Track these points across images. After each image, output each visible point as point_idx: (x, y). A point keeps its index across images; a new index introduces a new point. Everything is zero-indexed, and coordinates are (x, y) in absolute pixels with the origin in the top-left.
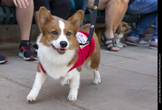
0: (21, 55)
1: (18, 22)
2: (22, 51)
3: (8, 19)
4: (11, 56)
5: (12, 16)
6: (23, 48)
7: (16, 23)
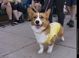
0: (10, 24)
1: (8, 14)
2: (10, 23)
3: (4, 13)
4: (7, 25)
5: (5, 12)
6: (10, 22)
7: (7, 14)
